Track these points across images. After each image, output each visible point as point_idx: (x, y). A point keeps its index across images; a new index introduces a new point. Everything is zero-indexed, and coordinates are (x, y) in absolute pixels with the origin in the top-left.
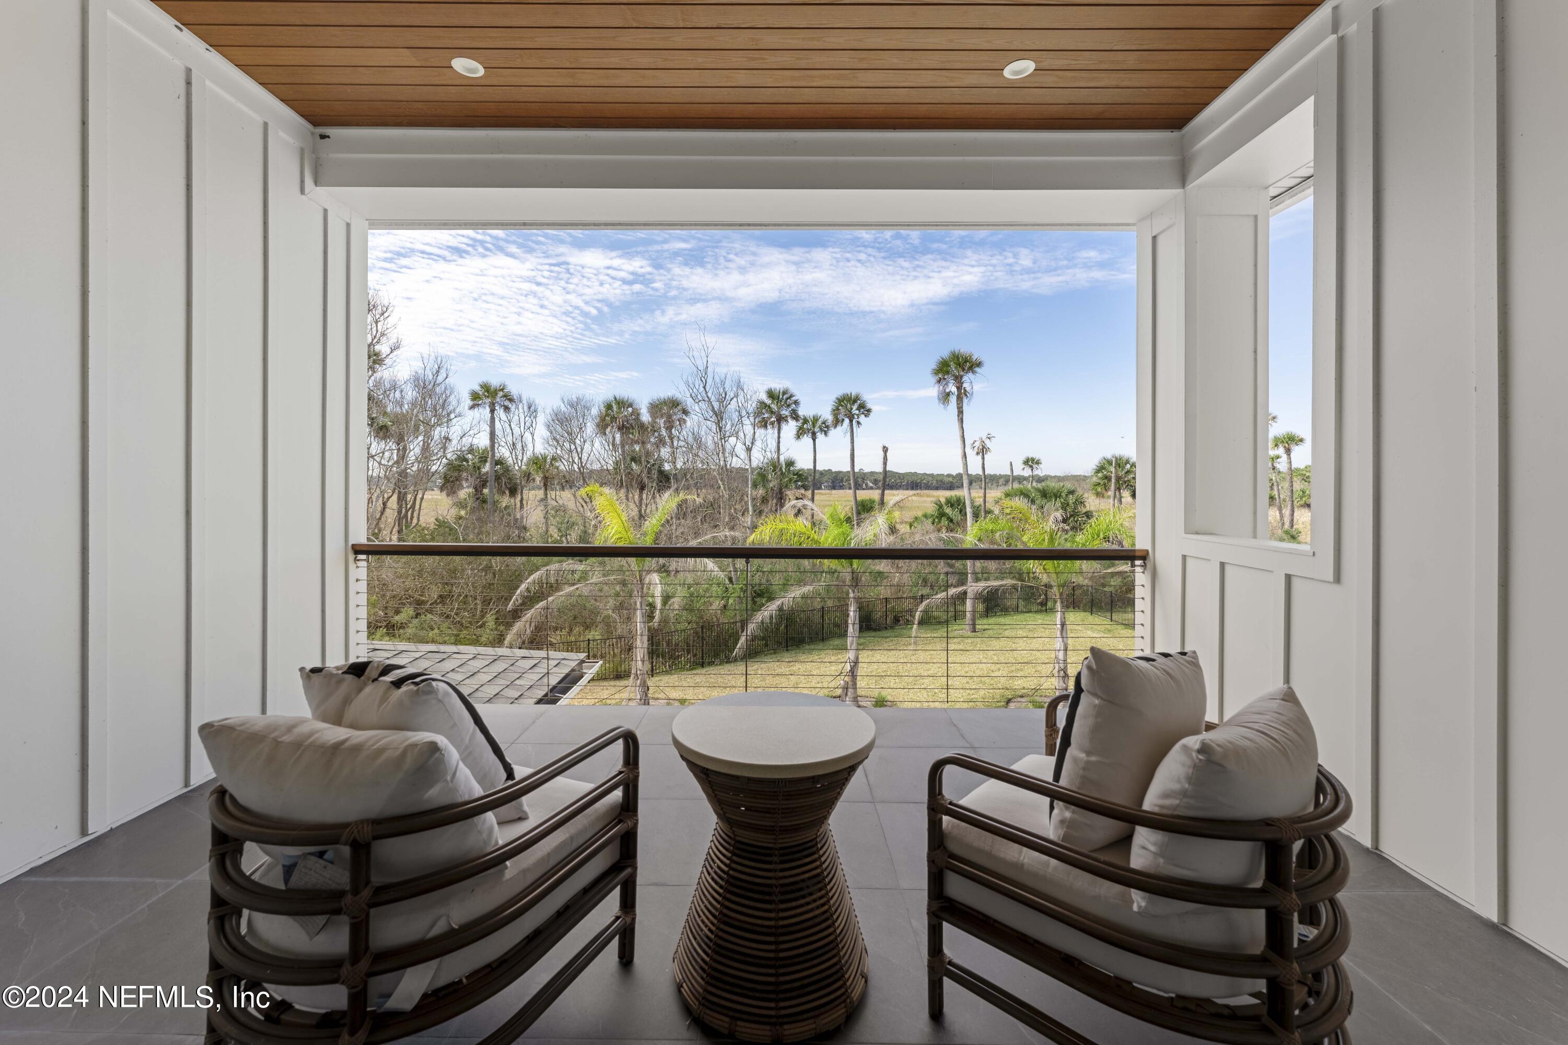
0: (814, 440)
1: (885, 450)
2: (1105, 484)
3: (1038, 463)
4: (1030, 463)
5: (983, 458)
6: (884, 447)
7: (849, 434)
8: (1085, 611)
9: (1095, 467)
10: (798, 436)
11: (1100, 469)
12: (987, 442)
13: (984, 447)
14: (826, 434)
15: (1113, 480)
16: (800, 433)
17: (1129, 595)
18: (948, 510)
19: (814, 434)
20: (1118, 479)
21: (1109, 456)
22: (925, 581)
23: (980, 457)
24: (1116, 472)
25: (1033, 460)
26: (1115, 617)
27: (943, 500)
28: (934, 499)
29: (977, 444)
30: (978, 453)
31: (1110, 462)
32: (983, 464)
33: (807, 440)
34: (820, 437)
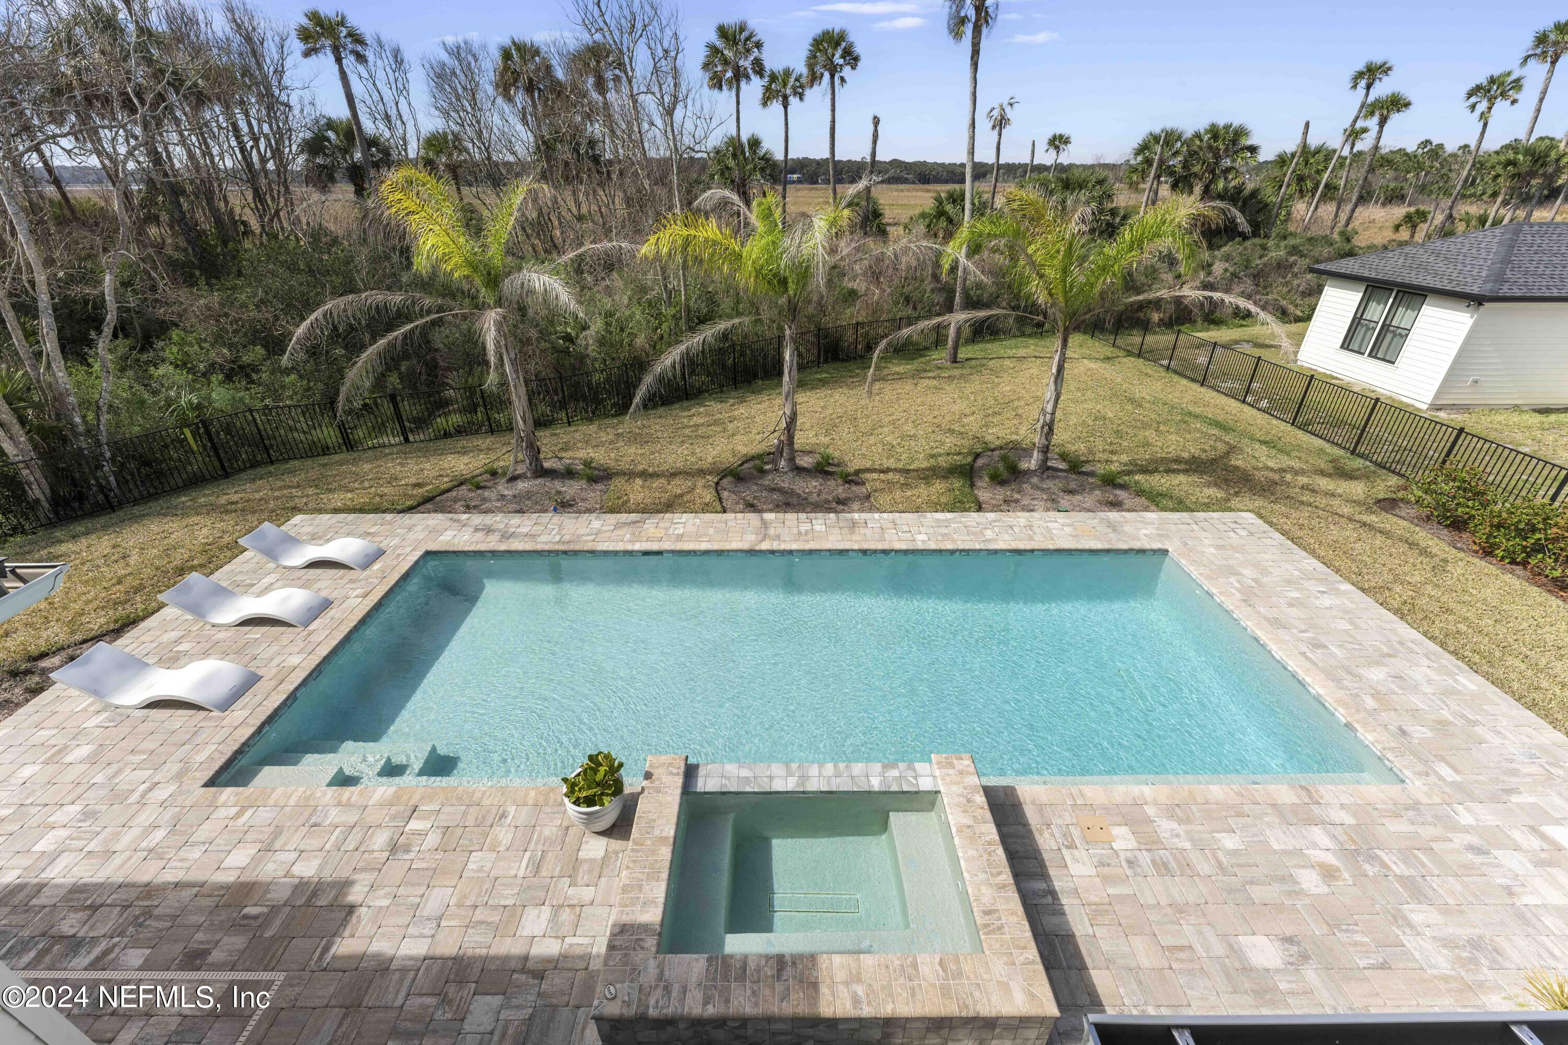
0: (786, 108)
1: (876, 121)
2: (1143, 170)
3: (1066, 141)
4: (1057, 143)
5: (1000, 135)
6: (875, 117)
7: (829, 96)
8: (1085, 333)
9: (1136, 146)
10: (765, 103)
11: (1143, 148)
12: (1008, 109)
13: (1003, 118)
14: (801, 99)
15: (1155, 165)
16: (768, 97)
17: (1141, 315)
18: (949, 208)
19: (785, 98)
20: (1162, 162)
21: (1157, 130)
22: (907, 300)
23: (996, 132)
24: (1162, 152)
25: (1061, 136)
26: (1119, 341)
27: (943, 195)
28: (934, 195)
29: (996, 113)
30: (994, 127)
31: (1156, 139)
32: (999, 144)
33: (776, 107)
34: (793, 101)
